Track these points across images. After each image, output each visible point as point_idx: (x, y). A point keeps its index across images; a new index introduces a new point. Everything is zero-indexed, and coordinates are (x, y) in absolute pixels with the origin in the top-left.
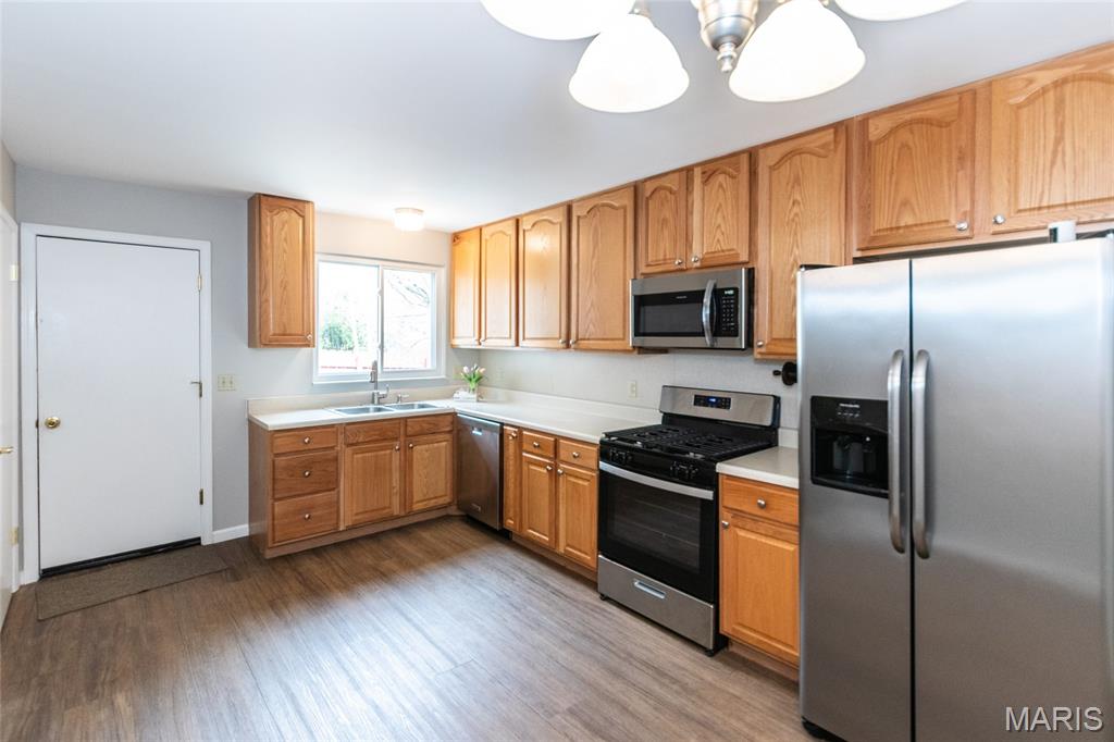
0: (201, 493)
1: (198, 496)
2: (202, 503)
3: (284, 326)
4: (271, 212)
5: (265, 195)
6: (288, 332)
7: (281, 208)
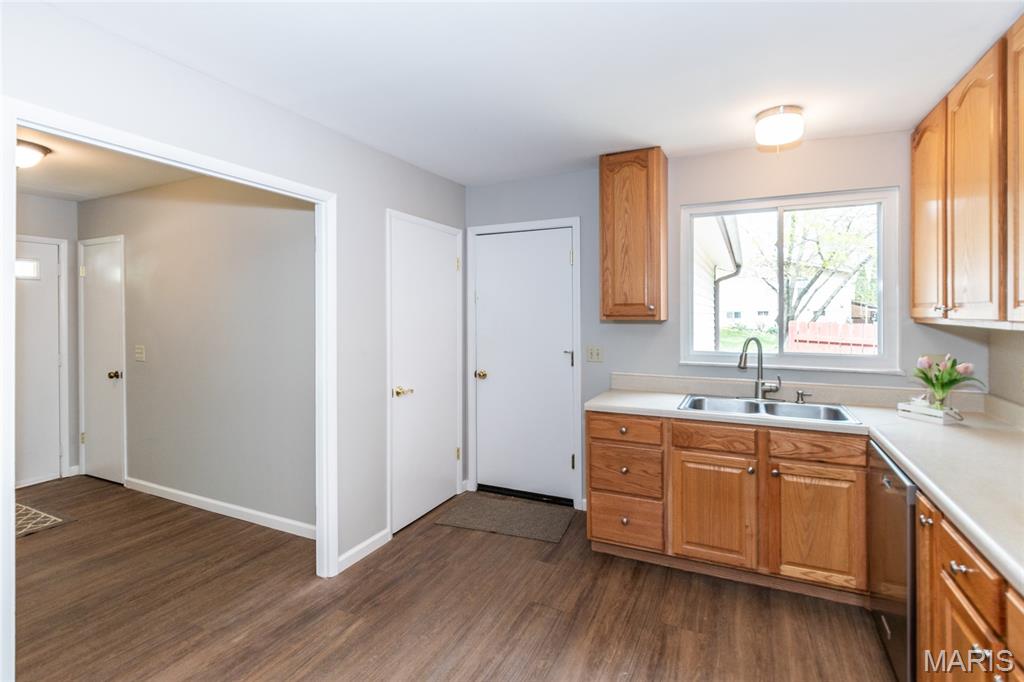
0: (573, 457)
1: (571, 459)
2: (573, 467)
3: (625, 294)
4: (611, 171)
5: (608, 155)
6: (629, 302)
7: (621, 164)
